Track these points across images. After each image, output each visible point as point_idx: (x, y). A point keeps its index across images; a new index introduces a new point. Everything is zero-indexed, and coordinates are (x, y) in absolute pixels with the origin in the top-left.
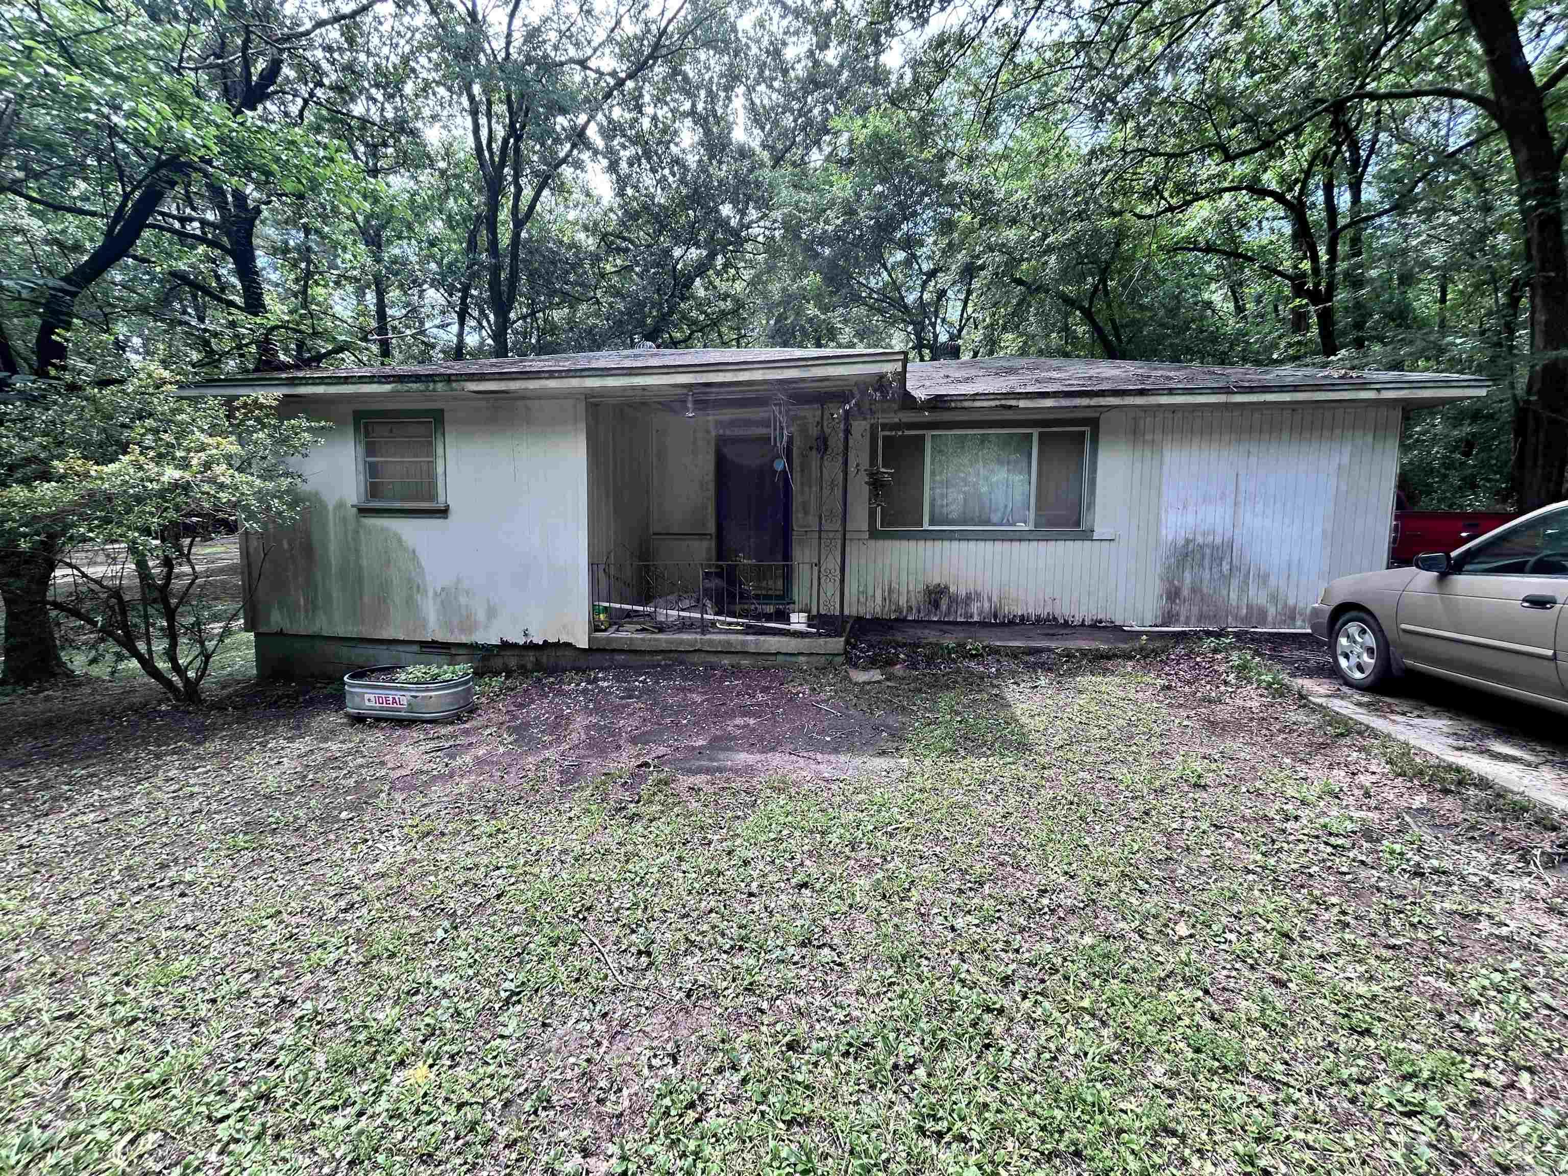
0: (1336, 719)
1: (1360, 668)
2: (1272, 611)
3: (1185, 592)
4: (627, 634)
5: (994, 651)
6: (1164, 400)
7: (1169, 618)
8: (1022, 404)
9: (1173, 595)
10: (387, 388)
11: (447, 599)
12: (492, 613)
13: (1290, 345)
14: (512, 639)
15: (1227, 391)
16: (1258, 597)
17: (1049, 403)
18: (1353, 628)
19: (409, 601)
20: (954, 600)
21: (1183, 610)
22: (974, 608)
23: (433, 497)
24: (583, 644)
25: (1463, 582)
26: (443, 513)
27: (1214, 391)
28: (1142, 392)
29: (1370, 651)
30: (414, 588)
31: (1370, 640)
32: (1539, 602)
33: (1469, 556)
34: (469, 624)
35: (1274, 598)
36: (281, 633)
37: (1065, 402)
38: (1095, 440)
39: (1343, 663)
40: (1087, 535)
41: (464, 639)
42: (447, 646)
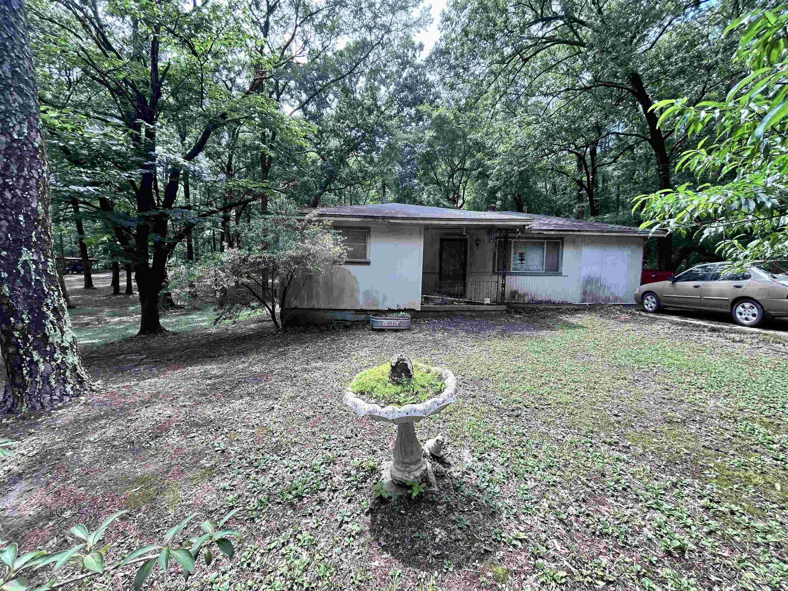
0: (652, 318)
1: (651, 307)
2: (611, 298)
3: (588, 293)
4: (431, 305)
5: (546, 309)
6: (585, 233)
7: (584, 300)
8: (545, 233)
9: (585, 293)
11: (367, 294)
12: (385, 299)
14: (393, 308)
15: (602, 232)
16: (607, 293)
17: (553, 233)
18: (649, 297)
19: (352, 295)
20: (520, 296)
21: (588, 298)
22: (526, 298)
23: (365, 257)
24: (419, 309)
25: (679, 284)
26: (368, 263)
27: (598, 231)
28: (579, 231)
29: (654, 303)
30: (354, 291)
31: (654, 300)
32: (696, 287)
33: (679, 278)
34: (376, 302)
35: (612, 294)
36: (296, 308)
37: (557, 233)
38: (563, 244)
39: (646, 307)
40: (560, 274)
41: (374, 308)
42: (366, 311)
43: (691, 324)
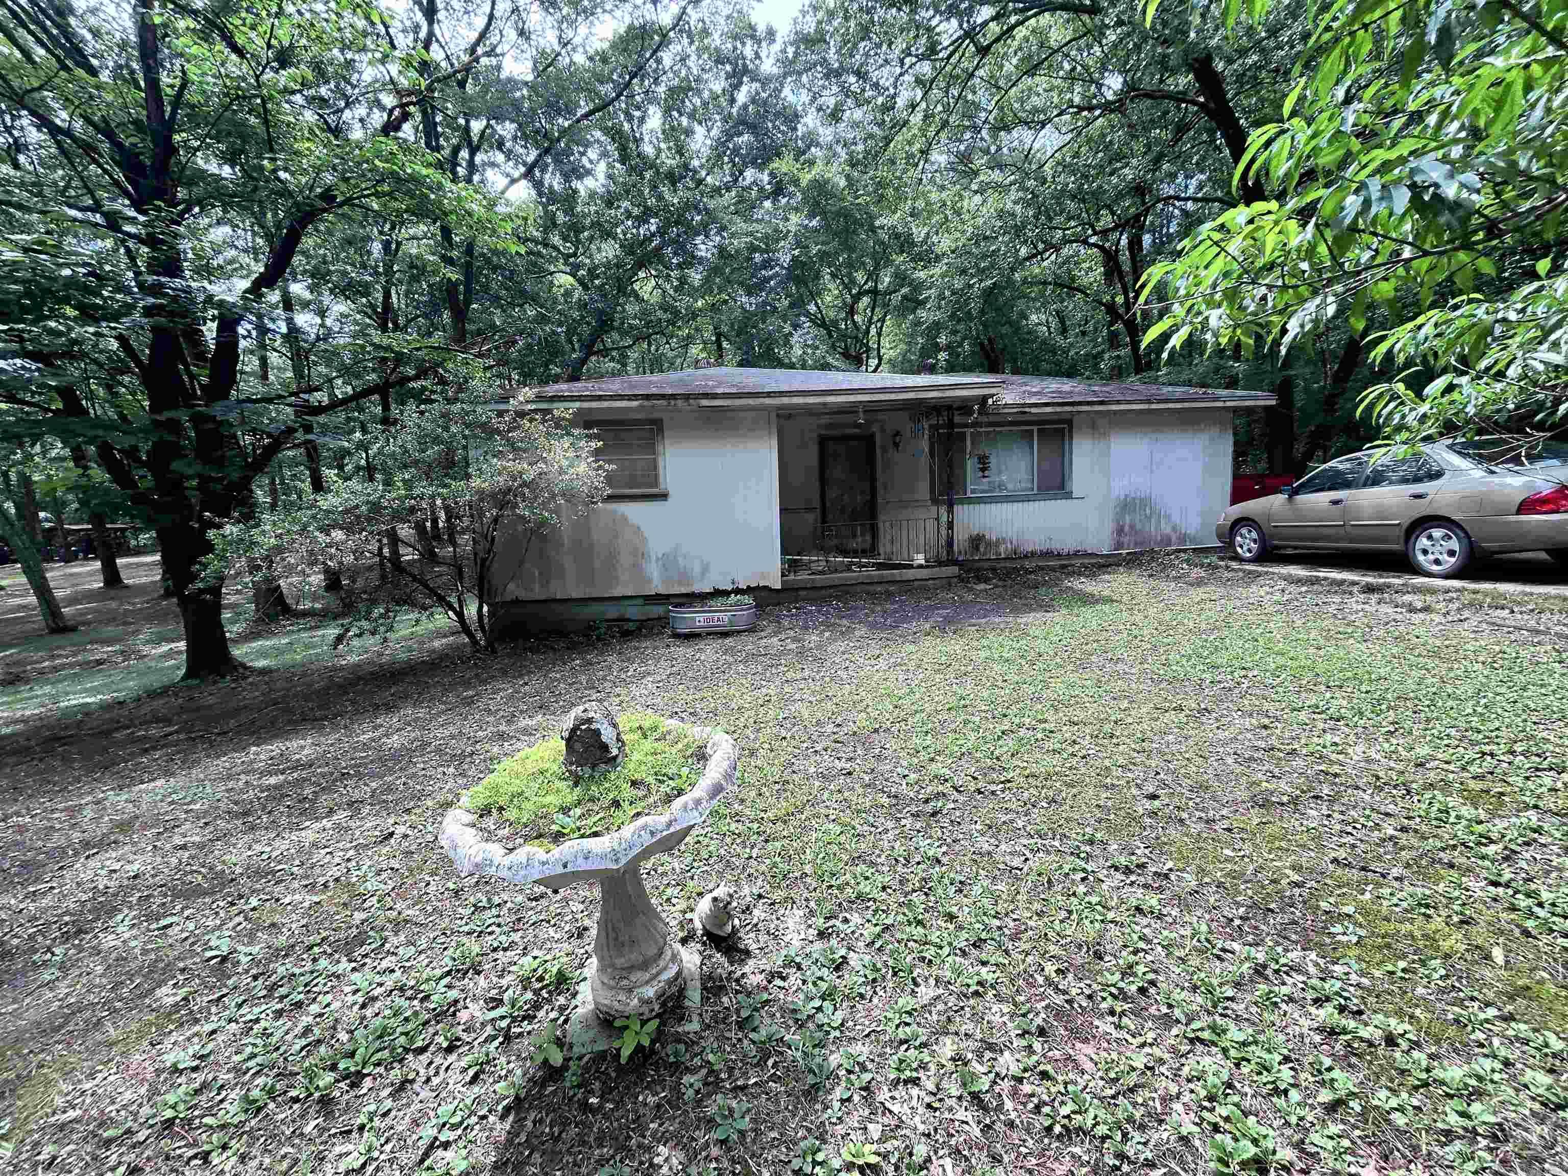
0: (1250, 572)
1: (1250, 551)
2: (1174, 539)
3: (1127, 529)
4: (803, 576)
5: (1041, 568)
6: (1114, 407)
7: (1119, 546)
8: (1034, 410)
9: (1120, 531)
10: (635, 404)
11: (668, 561)
12: (705, 569)
13: (1111, 358)
14: (722, 587)
15: (1149, 402)
16: (1166, 529)
17: (1048, 410)
18: (1244, 531)
19: (636, 566)
20: (989, 544)
21: (1126, 540)
22: (1002, 549)
23: (656, 484)
24: (778, 586)
25: (1301, 498)
26: (664, 496)
27: (1142, 402)
28: (1102, 403)
29: (1255, 541)
30: (639, 555)
31: (1254, 535)
32: (1335, 502)
33: (1302, 485)
34: (684, 577)
35: (1174, 529)
36: (517, 602)
37: (1058, 409)
38: (1071, 431)
39: (1239, 550)
40: (1069, 496)
41: (684, 590)
42: (668, 597)
43: (1325, 579)
